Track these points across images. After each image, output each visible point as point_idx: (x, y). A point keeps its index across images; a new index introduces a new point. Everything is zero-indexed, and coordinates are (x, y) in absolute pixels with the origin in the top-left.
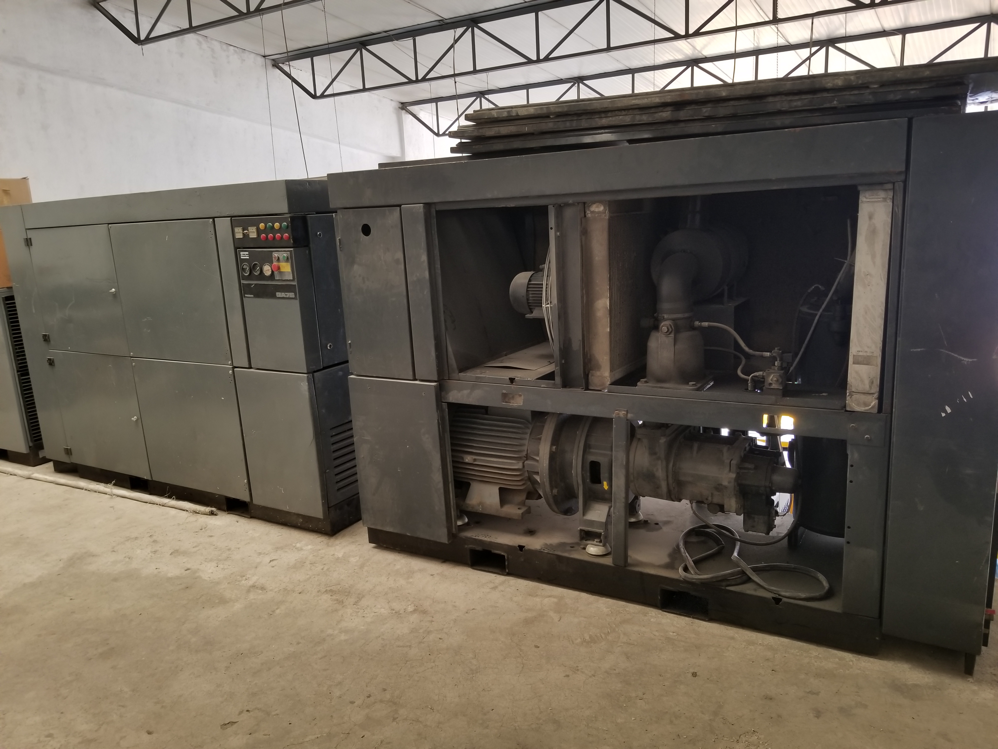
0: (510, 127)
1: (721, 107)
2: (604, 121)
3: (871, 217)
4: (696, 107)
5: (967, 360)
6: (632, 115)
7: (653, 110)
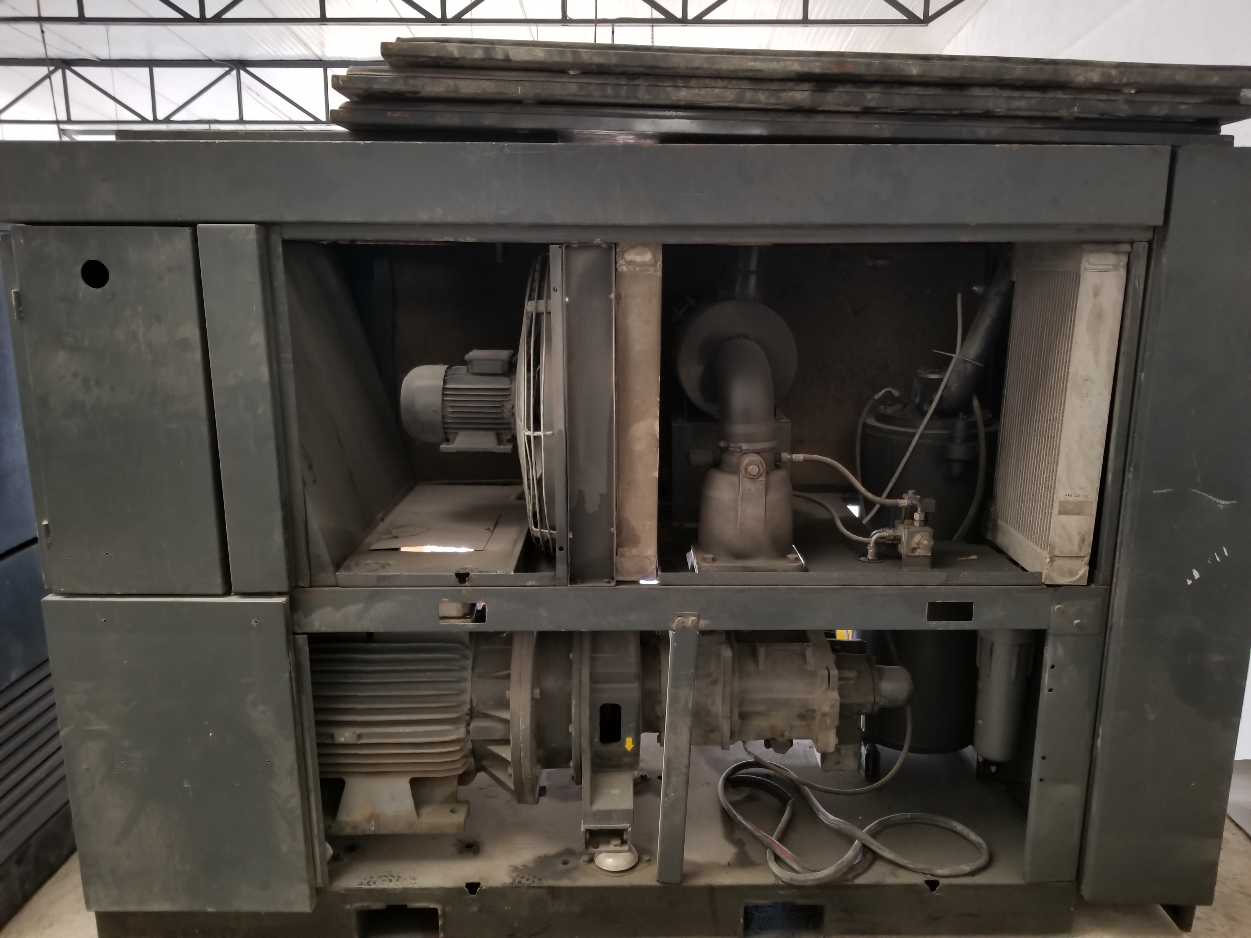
0: (482, 82)
1: (898, 94)
2: (684, 95)
3: (1096, 294)
4: (853, 90)
5: (1223, 503)
6: (738, 90)
7: (775, 86)
